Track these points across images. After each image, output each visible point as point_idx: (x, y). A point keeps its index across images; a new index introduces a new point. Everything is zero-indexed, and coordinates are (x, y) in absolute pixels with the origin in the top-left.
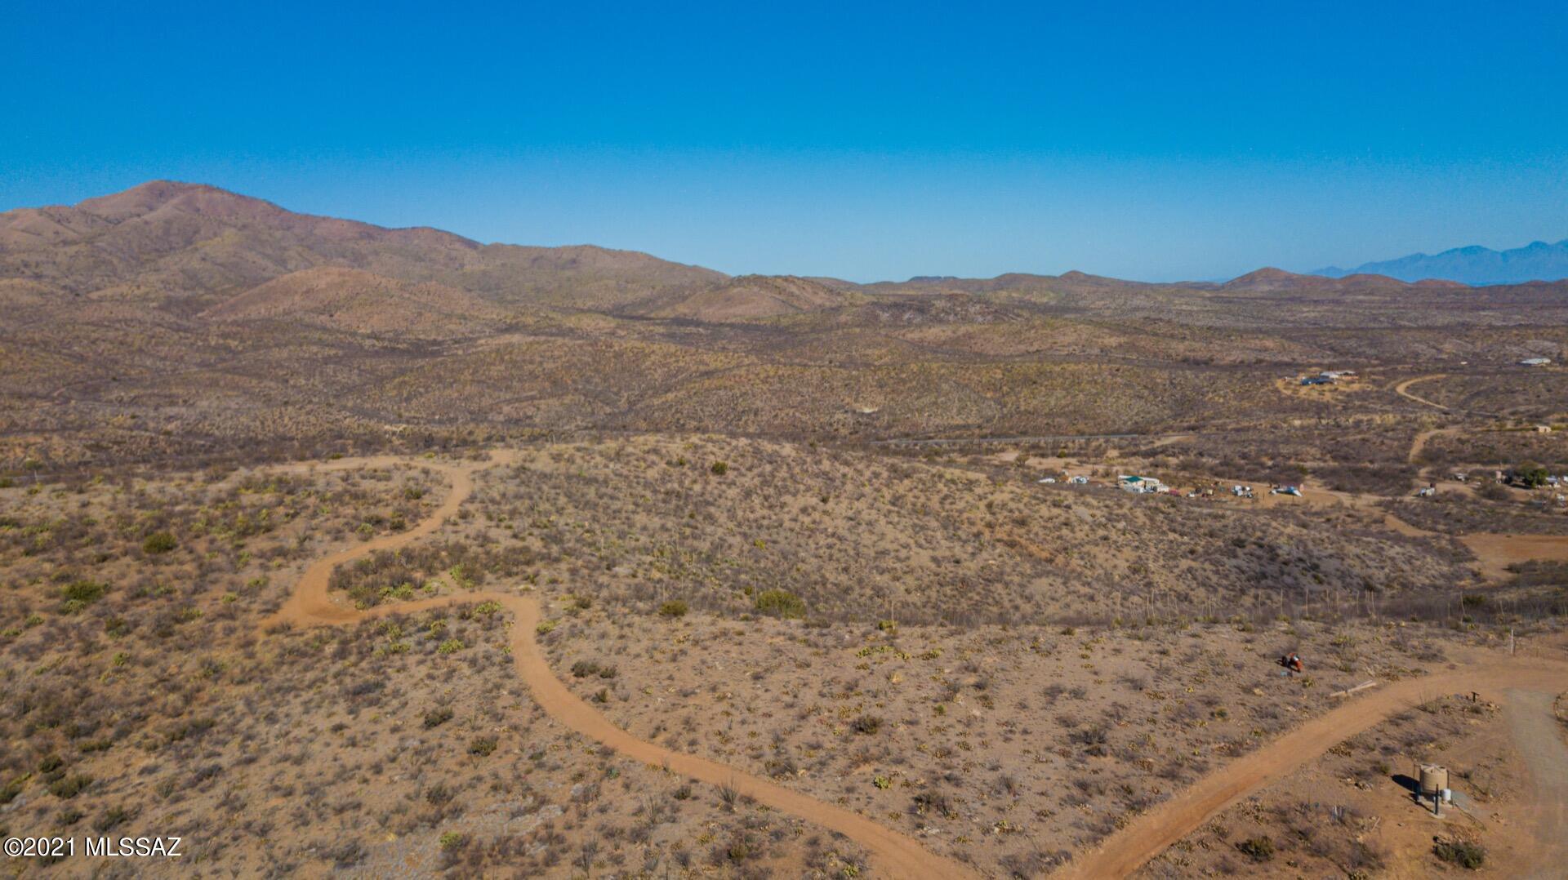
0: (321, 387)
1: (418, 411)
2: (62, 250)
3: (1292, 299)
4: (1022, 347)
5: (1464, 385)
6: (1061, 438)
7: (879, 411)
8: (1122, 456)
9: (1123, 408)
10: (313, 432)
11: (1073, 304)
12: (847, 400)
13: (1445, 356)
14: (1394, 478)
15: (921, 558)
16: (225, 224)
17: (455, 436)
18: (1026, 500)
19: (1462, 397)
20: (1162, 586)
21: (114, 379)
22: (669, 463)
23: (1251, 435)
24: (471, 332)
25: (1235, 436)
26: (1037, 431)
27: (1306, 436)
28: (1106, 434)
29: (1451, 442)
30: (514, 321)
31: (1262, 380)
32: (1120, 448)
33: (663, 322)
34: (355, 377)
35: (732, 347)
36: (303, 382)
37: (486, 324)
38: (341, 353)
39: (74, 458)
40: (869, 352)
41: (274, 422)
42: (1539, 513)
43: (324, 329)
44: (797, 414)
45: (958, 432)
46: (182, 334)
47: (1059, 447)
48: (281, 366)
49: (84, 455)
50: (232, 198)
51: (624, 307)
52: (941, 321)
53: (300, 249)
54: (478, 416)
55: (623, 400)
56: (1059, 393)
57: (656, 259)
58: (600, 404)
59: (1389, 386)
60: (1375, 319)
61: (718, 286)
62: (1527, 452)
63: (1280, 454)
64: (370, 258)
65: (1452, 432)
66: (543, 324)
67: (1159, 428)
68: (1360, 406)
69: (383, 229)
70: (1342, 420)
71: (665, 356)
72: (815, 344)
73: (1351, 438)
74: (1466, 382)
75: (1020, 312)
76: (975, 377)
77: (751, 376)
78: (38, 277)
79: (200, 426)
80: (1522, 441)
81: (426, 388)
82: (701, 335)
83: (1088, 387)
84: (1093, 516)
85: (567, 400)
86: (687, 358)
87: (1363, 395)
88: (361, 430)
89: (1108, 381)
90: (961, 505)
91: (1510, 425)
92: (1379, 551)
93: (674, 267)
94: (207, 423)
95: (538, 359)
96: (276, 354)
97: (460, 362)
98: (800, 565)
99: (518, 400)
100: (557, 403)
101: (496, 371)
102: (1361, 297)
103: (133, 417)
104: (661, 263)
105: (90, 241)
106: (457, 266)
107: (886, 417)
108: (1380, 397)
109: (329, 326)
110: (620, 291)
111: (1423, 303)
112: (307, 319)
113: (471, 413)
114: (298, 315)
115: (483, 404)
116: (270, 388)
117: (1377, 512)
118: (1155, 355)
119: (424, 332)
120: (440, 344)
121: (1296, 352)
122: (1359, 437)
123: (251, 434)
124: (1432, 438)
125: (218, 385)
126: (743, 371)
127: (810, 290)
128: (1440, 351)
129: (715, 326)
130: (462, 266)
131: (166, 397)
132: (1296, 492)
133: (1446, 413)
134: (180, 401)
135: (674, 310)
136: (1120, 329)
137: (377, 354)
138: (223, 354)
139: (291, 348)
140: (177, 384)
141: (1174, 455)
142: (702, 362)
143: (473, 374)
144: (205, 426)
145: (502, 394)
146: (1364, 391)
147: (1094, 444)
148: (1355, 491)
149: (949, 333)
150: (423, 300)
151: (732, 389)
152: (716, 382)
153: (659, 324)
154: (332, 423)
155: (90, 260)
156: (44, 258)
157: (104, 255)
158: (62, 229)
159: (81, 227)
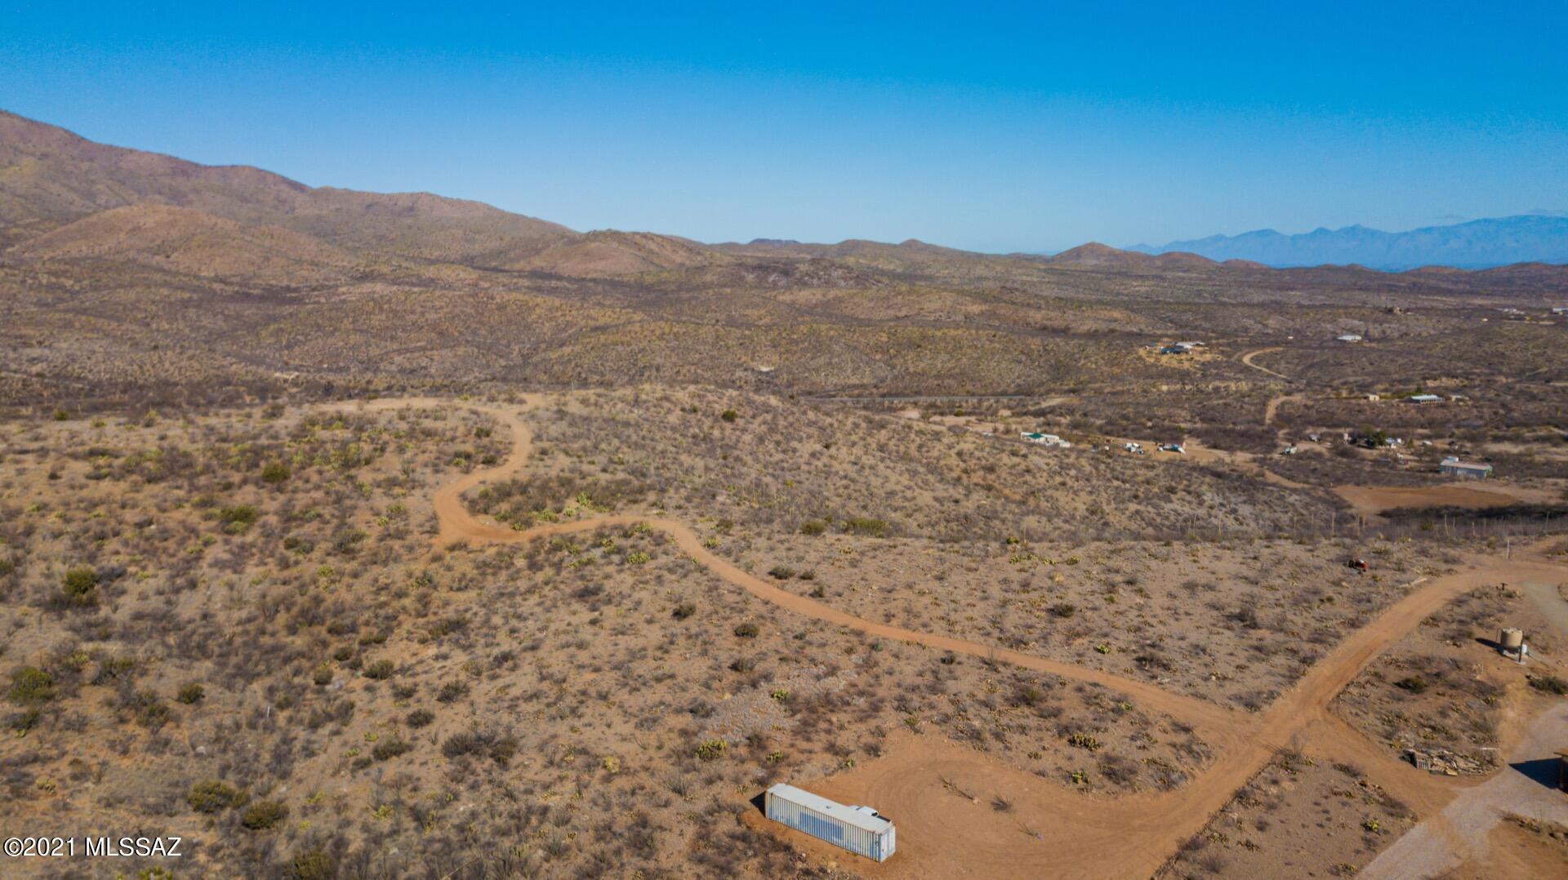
0: (187, 331)
3: (1119, 273)
4: (891, 313)
5: (1300, 357)
6: (956, 399)
7: (776, 371)
8: (1014, 415)
9: (1006, 371)
11: (919, 272)
12: (744, 359)
13: (1270, 331)
14: (1258, 438)
15: (925, 498)
16: (21, 152)
17: (353, 384)
18: (987, 449)
19: (1299, 368)
20: (1118, 526)
22: (683, 410)
23: (1126, 398)
24: (325, 279)
25: (1113, 399)
26: (930, 392)
27: (1176, 399)
28: (993, 395)
29: (1299, 407)
30: (367, 270)
31: (1126, 348)
32: (1010, 408)
33: (521, 274)
34: (221, 323)
35: (607, 302)
36: (167, 326)
37: (340, 272)
40: (748, 312)
41: (154, 366)
42: (1386, 470)
44: (699, 371)
45: (856, 392)
47: (954, 406)
48: (136, 309)
50: (23, 124)
51: (476, 258)
52: (805, 284)
53: (110, 182)
54: (371, 366)
55: (515, 353)
56: (944, 356)
57: (496, 209)
58: (494, 357)
59: (1236, 357)
60: (1199, 294)
61: (573, 242)
62: (1362, 417)
63: (1155, 416)
64: (191, 196)
65: (1297, 398)
66: (401, 273)
67: (1042, 390)
68: (1217, 374)
69: (197, 165)
70: (1202, 386)
71: (550, 310)
72: (694, 302)
73: (1215, 402)
74: (1301, 355)
75: (880, 278)
76: (863, 340)
77: (646, 333)
79: (69, 368)
80: (1357, 408)
81: (306, 336)
82: (568, 289)
83: (969, 351)
84: (1048, 464)
85: (461, 351)
86: (574, 313)
87: (1215, 364)
88: (252, 377)
89: (987, 346)
90: (935, 453)
91: (1344, 394)
92: (1282, 498)
93: (517, 219)
94: (76, 366)
96: (122, 295)
97: (337, 310)
98: (827, 503)
99: (408, 350)
101: (377, 320)
102: (1180, 274)
104: (502, 215)
106: (287, 209)
107: (785, 376)
108: (1230, 366)
109: (170, 268)
110: (467, 241)
111: (1235, 281)
112: (141, 259)
113: (362, 363)
114: (132, 254)
115: (371, 354)
116: (132, 331)
117: (1255, 468)
118: (1015, 322)
119: (274, 278)
120: (295, 290)
121: (1141, 324)
122: (1221, 402)
124: (1283, 404)
125: (73, 326)
126: (637, 327)
127: (669, 247)
128: (1265, 326)
129: (577, 281)
130: (293, 209)
131: (16, 337)
132: (1181, 449)
133: (1290, 382)
134: (34, 342)
135: (529, 263)
136: (980, 297)
137: (233, 299)
138: (62, 294)
139: (139, 289)
140: (26, 325)
141: (1061, 415)
142: (589, 317)
143: (353, 322)
146: (1216, 361)
147: (986, 404)
148: (1230, 449)
149: (819, 296)
150: (267, 244)
151: (629, 345)
152: (611, 337)
153: (520, 276)
154: (218, 368)
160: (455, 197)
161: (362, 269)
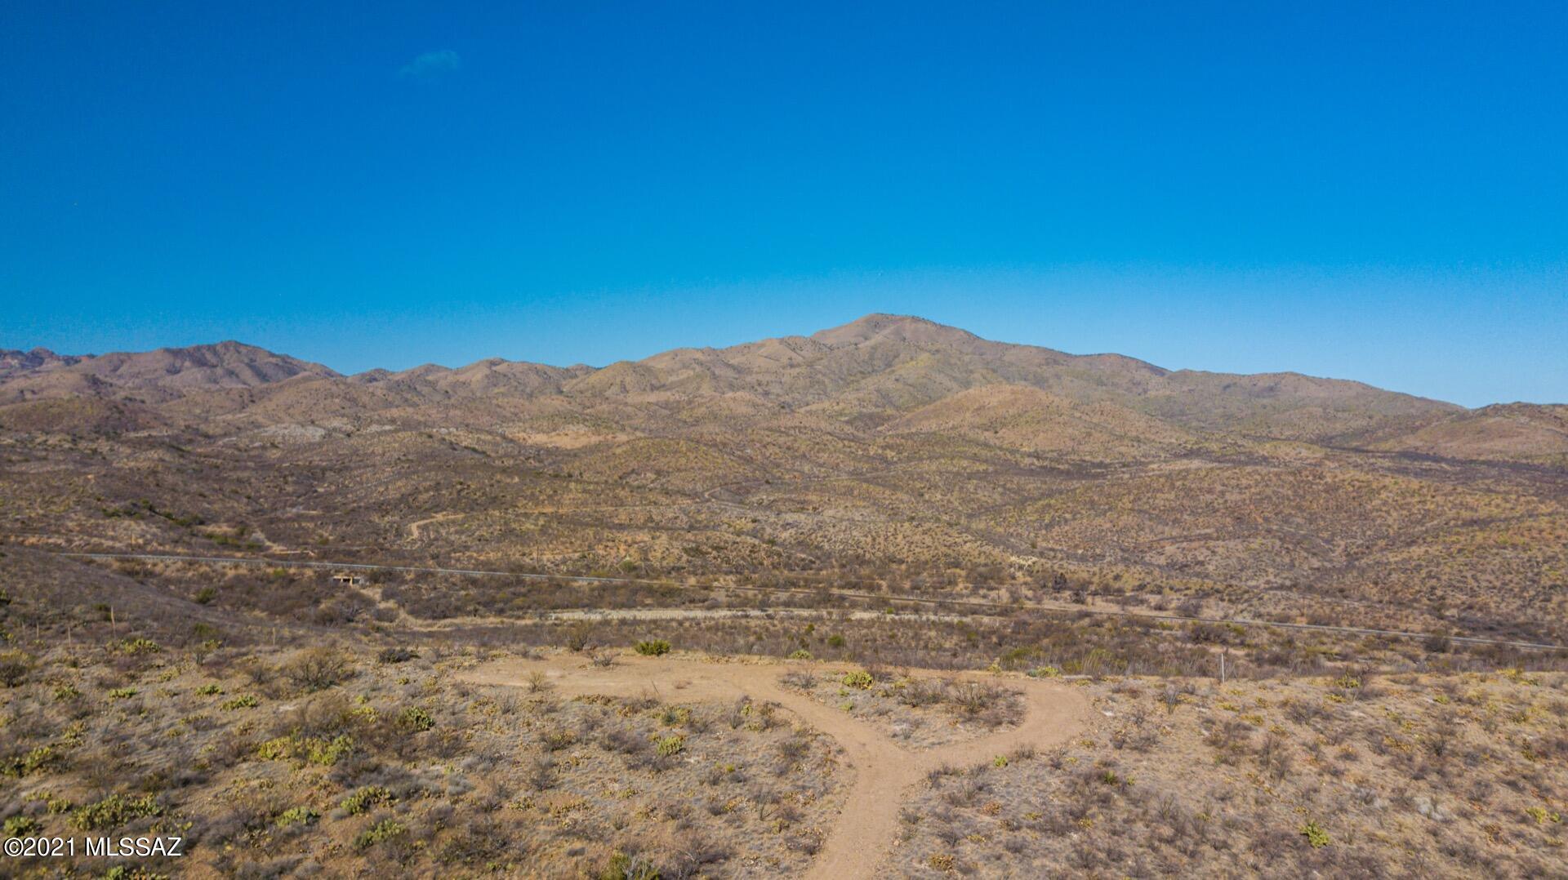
0: (956, 504)
1: (1058, 542)
2: (789, 371)
10: (926, 556)
16: (922, 349)
17: (1096, 579)
21: (767, 482)
24: (1143, 456)
30: (1195, 447)
33: (1385, 454)
34: (997, 496)
35: (1502, 488)
36: (939, 496)
37: (1163, 448)
38: (991, 469)
39: (669, 562)
41: (886, 540)
43: (986, 445)
46: (846, 443)
48: (922, 478)
49: (679, 559)
50: (934, 328)
51: (1332, 438)
53: (984, 372)
54: (1132, 556)
55: (1339, 550)
58: (1303, 554)
61: (1460, 419)
64: (1051, 381)
66: (1230, 451)
69: (1069, 355)
71: (1403, 494)
78: (766, 394)
79: (813, 536)
81: (1074, 514)
82: (1446, 472)
85: (1255, 544)
86: (1439, 499)
88: (982, 560)
94: (821, 533)
95: (1219, 488)
96: (925, 467)
99: (1188, 539)
100: (1240, 547)
101: (1163, 499)
103: (754, 521)
104: (1379, 393)
105: (810, 365)
106: (1141, 390)
109: (992, 443)
110: (1328, 420)
112: (971, 435)
113: (1123, 550)
114: (964, 431)
115: (1141, 540)
116: (902, 501)
119: (1091, 453)
120: (1106, 466)
123: (860, 551)
125: (851, 494)
129: (1462, 463)
130: (1146, 391)
131: (797, 502)
134: (809, 508)
135: (1401, 442)
137: (1031, 472)
138: (877, 464)
139: (943, 461)
140: (818, 491)
142: (1465, 506)
143: (1134, 501)
144: (817, 538)
145: (1167, 529)
150: (1095, 420)
151: (1526, 548)
152: (1494, 536)
153: (1384, 457)
154: (949, 547)
155: (808, 380)
156: (773, 379)
157: (820, 376)
158: (794, 355)
159: (808, 353)
160: (1324, 377)
161: (1189, 446)
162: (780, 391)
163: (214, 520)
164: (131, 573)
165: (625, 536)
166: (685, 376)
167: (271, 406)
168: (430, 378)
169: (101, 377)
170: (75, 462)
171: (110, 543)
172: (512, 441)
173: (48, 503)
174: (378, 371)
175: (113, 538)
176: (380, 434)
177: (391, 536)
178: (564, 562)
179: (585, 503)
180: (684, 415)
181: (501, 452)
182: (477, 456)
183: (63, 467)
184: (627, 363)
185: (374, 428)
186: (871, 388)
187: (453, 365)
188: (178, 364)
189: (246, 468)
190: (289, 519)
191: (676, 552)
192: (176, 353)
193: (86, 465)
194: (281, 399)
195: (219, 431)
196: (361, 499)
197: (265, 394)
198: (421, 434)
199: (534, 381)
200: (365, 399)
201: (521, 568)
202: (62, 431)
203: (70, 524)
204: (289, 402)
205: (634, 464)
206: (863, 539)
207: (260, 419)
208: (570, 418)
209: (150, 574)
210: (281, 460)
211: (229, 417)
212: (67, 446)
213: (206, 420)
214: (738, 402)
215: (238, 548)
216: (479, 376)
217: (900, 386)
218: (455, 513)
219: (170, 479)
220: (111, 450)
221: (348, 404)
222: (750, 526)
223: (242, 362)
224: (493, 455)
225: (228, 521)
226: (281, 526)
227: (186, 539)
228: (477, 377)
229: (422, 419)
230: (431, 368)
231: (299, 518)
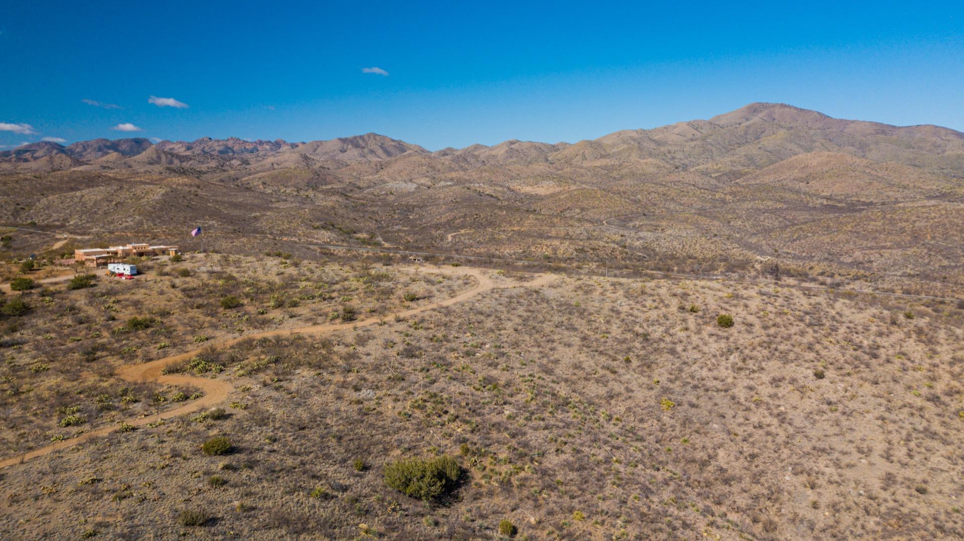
0: (748, 227)
1: (794, 249)
2: (690, 143)
10: (710, 255)
16: (782, 127)
17: (798, 269)
21: (644, 214)
34: (776, 223)
36: (739, 223)
37: (921, 192)
38: (785, 207)
39: (567, 255)
46: (702, 191)
49: (572, 254)
53: (823, 141)
64: (872, 147)
69: (894, 127)
85: (912, 251)
88: (741, 258)
95: (914, 218)
99: (873, 248)
100: (901, 253)
103: (622, 236)
105: (705, 139)
112: (790, 185)
114: (786, 182)
115: (844, 248)
116: (714, 226)
123: (675, 252)
145: (864, 242)
155: (701, 149)
156: (679, 149)
157: (709, 146)
158: (696, 132)
159: (705, 131)
161: (944, 190)
162: (682, 157)
163: (360, 231)
164: (325, 254)
165: (548, 242)
166: (622, 148)
167: (391, 171)
168: (476, 153)
169: (308, 155)
170: (299, 202)
171: (316, 241)
172: (513, 190)
173: (290, 222)
174: (449, 149)
175: (317, 239)
176: (443, 187)
177: (438, 240)
178: (514, 254)
179: (535, 225)
180: (614, 174)
181: (506, 197)
182: (493, 199)
183: (294, 205)
184: (587, 141)
185: (442, 183)
186: (742, 154)
187: (490, 145)
188: (345, 147)
189: (377, 205)
190: (394, 232)
191: (571, 250)
192: (344, 141)
193: (304, 204)
194: (396, 167)
195: (365, 185)
196: (429, 222)
197: (388, 164)
198: (464, 188)
199: (534, 153)
200: (439, 167)
201: (493, 256)
202: (292, 185)
203: (299, 232)
204: (400, 169)
205: (569, 204)
206: (678, 246)
207: (386, 178)
208: (545, 177)
209: (332, 254)
210: (394, 201)
211: (371, 177)
212: (295, 193)
213: (359, 179)
214: (648, 165)
215: (369, 244)
216: (502, 152)
217: (761, 152)
218: (470, 229)
219: (341, 211)
220: (315, 196)
221: (430, 169)
222: (620, 238)
223: (377, 145)
224: (502, 198)
225: (366, 232)
226: (390, 234)
227: (348, 239)
228: (501, 152)
229: (468, 178)
230: (477, 147)
231: (399, 230)
